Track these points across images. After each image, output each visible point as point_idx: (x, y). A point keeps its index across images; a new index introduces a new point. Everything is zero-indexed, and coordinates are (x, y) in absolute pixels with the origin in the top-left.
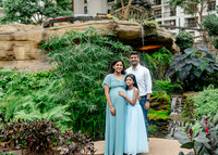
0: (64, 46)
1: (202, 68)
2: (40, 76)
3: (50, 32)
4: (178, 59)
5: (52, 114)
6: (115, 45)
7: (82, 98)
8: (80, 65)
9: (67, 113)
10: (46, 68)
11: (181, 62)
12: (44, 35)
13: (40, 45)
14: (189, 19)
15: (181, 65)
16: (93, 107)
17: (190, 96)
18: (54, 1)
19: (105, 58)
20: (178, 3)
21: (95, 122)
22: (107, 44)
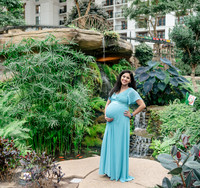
0: (20, 54)
1: (166, 82)
3: (5, 39)
4: (141, 72)
7: (41, 111)
8: (38, 76)
9: (26, 129)
11: (144, 74)
14: (140, 33)
15: (145, 78)
16: (53, 123)
17: (155, 110)
18: (5, 10)
19: (67, 68)
20: (133, 17)
21: (55, 139)
22: (68, 54)
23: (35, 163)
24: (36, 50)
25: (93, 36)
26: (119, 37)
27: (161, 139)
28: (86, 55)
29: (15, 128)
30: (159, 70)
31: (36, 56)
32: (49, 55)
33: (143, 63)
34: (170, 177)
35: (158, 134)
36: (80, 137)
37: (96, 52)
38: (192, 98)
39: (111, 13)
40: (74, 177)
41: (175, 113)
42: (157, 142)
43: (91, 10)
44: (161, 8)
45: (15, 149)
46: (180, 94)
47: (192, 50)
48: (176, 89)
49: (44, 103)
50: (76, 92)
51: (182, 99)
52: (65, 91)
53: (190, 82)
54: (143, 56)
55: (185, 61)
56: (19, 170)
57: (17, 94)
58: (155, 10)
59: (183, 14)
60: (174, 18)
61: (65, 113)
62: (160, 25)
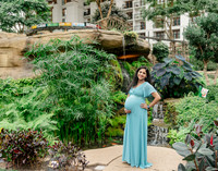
0: (48, 53)
1: (181, 77)
2: (23, 83)
3: (34, 40)
4: (158, 68)
5: (38, 123)
6: (99, 53)
7: (67, 105)
8: (65, 73)
10: (29, 75)
11: (161, 70)
12: (28, 43)
13: (23, 52)
14: (157, 33)
16: (79, 115)
17: (171, 102)
18: (34, 13)
19: (91, 65)
20: (150, 18)
21: (80, 130)
22: (91, 53)
23: (62, 152)
24: (62, 49)
25: (114, 36)
26: (137, 36)
27: (177, 129)
28: (108, 53)
29: (44, 121)
30: (175, 66)
31: (63, 55)
32: (74, 53)
33: (160, 60)
34: (185, 163)
35: (174, 124)
36: (103, 127)
37: (116, 50)
38: (204, 91)
39: (130, 14)
40: (98, 165)
41: (190, 105)
42: (173, 132)
43: (112, 12)
44: (176, 10)
45: (44, 139)
46: (194, 88)
47: (203, 47)
48: (191, 83)
49: (70, 97)
50: (99, 87)
51: (196, 92)
52: (89, 87)
53: (203, 76)
54: (160, 53)
55: (198, 57)
56: (47, 159)
57: (45, 90)
58: (171, 12)
59: (196, 14)
60: (188, 19)
61: (90, 106)
62: (175, 24)
